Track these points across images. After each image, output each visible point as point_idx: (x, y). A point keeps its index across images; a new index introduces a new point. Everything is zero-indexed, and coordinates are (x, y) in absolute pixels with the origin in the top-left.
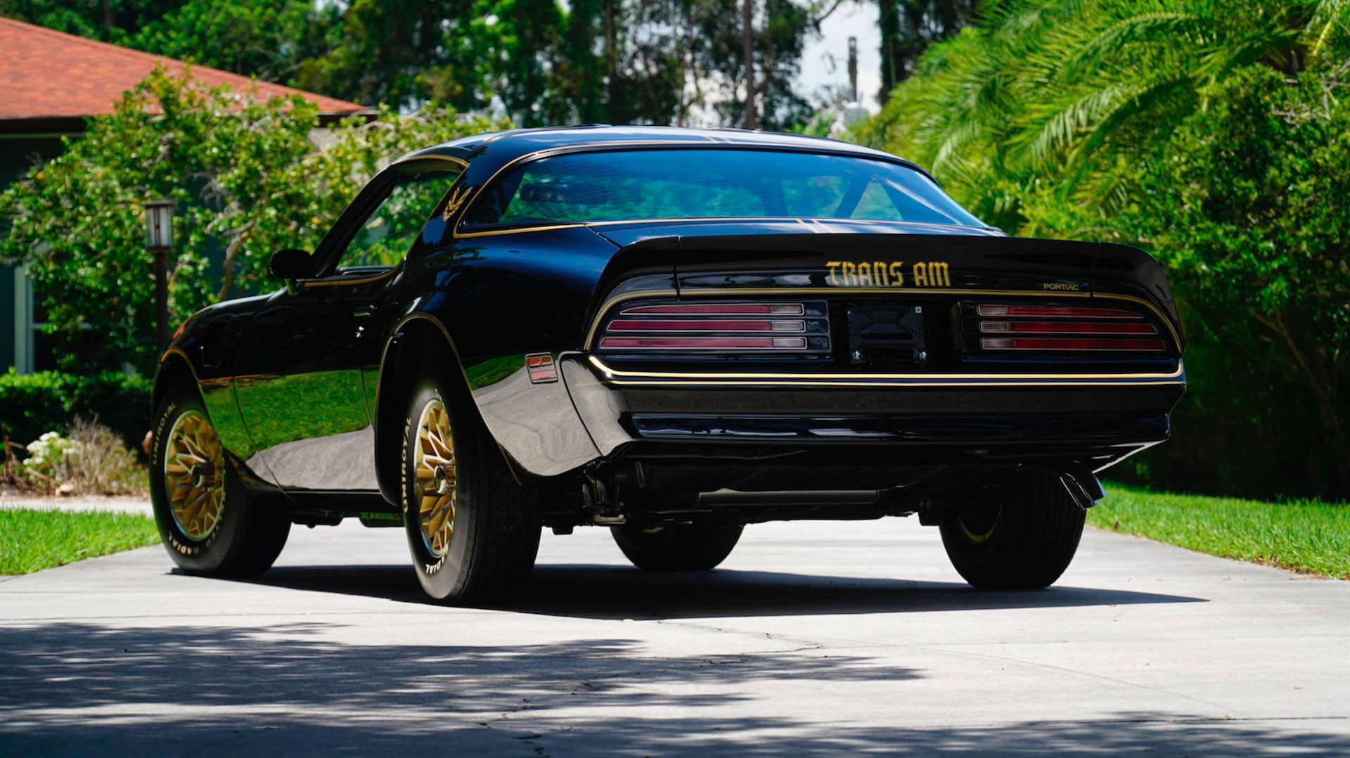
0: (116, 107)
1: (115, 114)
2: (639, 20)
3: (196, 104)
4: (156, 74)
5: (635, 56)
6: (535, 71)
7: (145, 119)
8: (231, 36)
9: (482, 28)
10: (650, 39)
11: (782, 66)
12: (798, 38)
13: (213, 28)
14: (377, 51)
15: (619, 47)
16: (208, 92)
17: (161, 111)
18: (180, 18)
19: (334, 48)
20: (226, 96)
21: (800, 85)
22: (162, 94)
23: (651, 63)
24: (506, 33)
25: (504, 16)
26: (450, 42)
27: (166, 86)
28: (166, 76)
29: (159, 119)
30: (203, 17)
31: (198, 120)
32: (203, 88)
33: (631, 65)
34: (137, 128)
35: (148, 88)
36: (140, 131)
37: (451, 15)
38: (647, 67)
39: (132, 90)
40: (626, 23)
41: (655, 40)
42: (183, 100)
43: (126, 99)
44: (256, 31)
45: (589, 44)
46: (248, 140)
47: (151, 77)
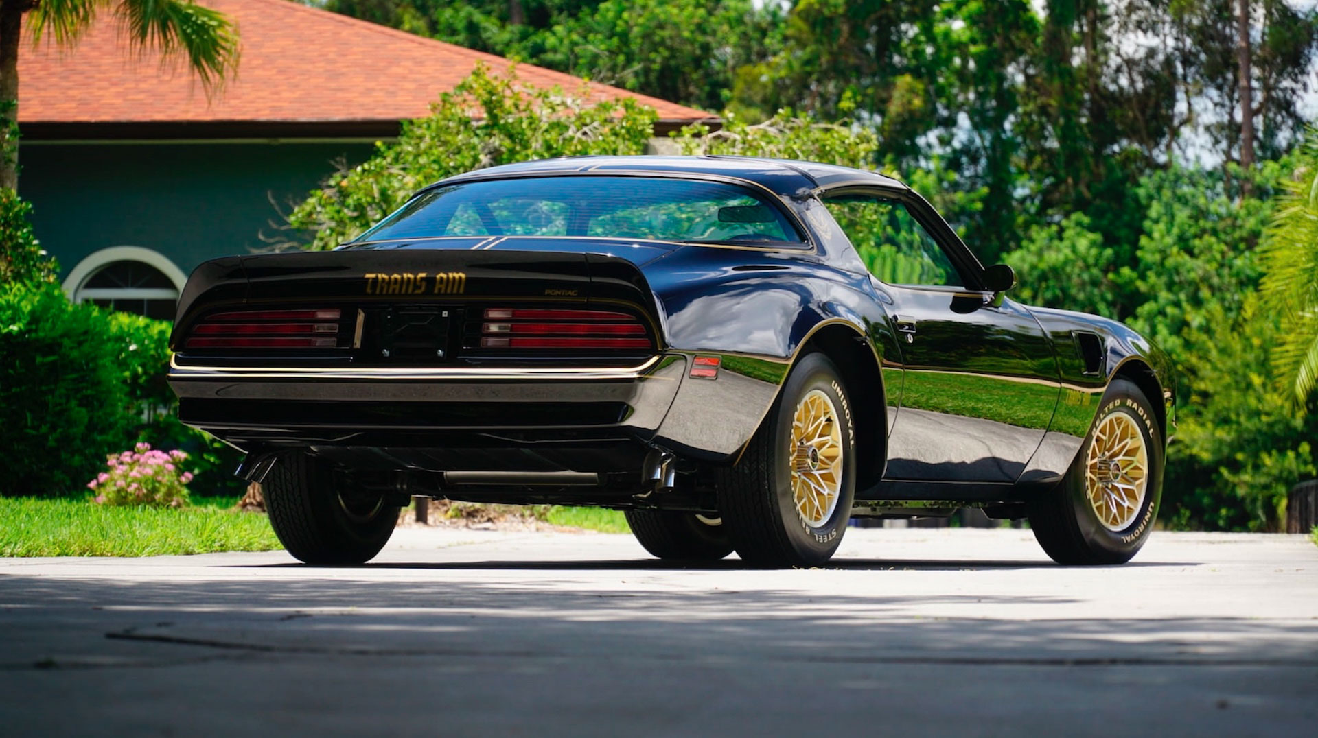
0: (434, 109)
1: (433, 116)
2: (1124, 26)
3: (522, 107)
4: (476, 74)
5: (1118, 70)
6: (1006, 85)
7: (466, 123)
8: (657, 39)
9: (947, 34)
10: (1136, 51)
11: (1286, 83)
12: (1306, 52)
13: (636, 30)
14: (825, 59)
15: (1102, 59)
16: (536, 94)
17: (485, 115)
18: (597, 17)
19: (775, 54)
20: (555, 99)
21: (1306, 106)
22: (486, 97)
23: (1138, 78)
24: (973, 41)
25: (972, 20)
26: (909, 50)
27: (489, 88)
28: (487, 77)
29: (483, 123)
30: (626, 15)
31: (524, 125)
32: (530, 91)
33: (1115, 81)
34: (458, 133)
35: (470, 89)
36: (460, 137)
37: (912, 19)
38: (1132, 82)
39: (451, 91)
40: (1109, 32)
41: (1141, 53)
42: (508, 103)
43: (444, 101)
44: (686, 34)
45: (1066, 57)
46: (573, 148)
47: (472, 78)
